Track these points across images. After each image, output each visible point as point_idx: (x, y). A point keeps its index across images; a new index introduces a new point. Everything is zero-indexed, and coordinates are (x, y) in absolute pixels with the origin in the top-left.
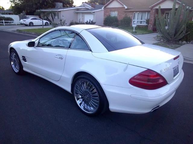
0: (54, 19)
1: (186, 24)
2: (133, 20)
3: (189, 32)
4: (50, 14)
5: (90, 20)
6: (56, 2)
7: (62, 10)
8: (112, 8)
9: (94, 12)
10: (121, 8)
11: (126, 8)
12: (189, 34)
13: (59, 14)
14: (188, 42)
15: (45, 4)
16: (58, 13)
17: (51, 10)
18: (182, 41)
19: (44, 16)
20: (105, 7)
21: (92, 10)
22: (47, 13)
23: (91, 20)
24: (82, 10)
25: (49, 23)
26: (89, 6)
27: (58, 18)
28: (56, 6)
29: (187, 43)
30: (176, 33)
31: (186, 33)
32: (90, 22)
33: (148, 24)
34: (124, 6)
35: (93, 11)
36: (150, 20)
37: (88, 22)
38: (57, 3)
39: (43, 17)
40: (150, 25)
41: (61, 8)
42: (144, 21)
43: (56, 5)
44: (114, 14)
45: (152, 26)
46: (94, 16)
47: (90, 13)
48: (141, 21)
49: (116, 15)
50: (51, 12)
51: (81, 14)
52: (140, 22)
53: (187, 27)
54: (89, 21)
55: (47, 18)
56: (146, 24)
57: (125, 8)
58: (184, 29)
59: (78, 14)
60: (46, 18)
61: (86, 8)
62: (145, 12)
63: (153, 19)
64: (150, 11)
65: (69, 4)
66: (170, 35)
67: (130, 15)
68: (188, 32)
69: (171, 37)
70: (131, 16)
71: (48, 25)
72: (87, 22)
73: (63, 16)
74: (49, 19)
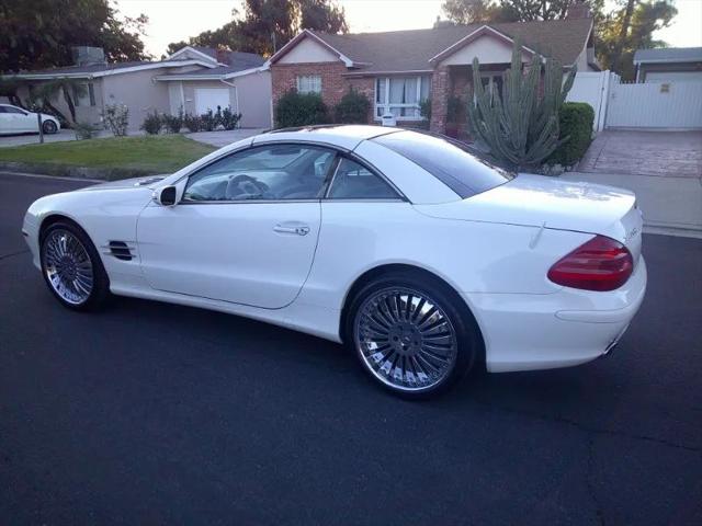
0: (76, 108)
1: (557, 113)
2: (376, 105)
3: (568, 137)
4: (62, 91)
5: (219, 108)
6: (76, 44)
7: (108, 73)
8: (301, 65)
9: (231, 80)
10: (331, 64)
11: (349, 63)
12: (568, 142)
13: (96, 87)
14: (569, 168)
15: (32, 50)
16: (91, 86)
17: (60, 76)
18: (551, 165)
19: (34, 98)
20: (274, 62)
21: (220, 70)
22: (43, 84)
23: (223, 109)
24: (184, 71)
25: (59, 125)
26: (210, 58)
27: (93, 104)
28: (80, 60)
29: (566, 170)
30: (531, 140)
31: (559, 139)
32: (218, 115)
33: (429, 117)
34: (343, 58)
35: (228, 76)
36: (433, 103)
37: (213, 115)
38: (81, 49)
39: (26, 101)
40: (434, 119)
41: (98, 66)
42: (414, 108)
43: (77, 57)
44: (310, 86)
45: (441, 123)
46: (231, 93)
47: (217, 83)
48: (403, 109)
49: (317, 90)
50: (62, 84)
51: (181, 87)
52: (399, 111)
53: (561, 121)
54: (215, 112)
55: (47, 104)
56: (421, 119)
57: (344, 63)
58: (554, 127)
59: (170, 88)
60: (40, 103)
61: (197, 65)
62: (413, 76)
63: (441, 99)
64: (431, 74)
65: (128, 50)
66: (514, 149)
67: (365, 89)
68: (565, 136)
69: (516, 156)
70: (367, 91)
71: (54, 131)
72: (211, 113)
73: (112, 96)
74: (53, 109)
